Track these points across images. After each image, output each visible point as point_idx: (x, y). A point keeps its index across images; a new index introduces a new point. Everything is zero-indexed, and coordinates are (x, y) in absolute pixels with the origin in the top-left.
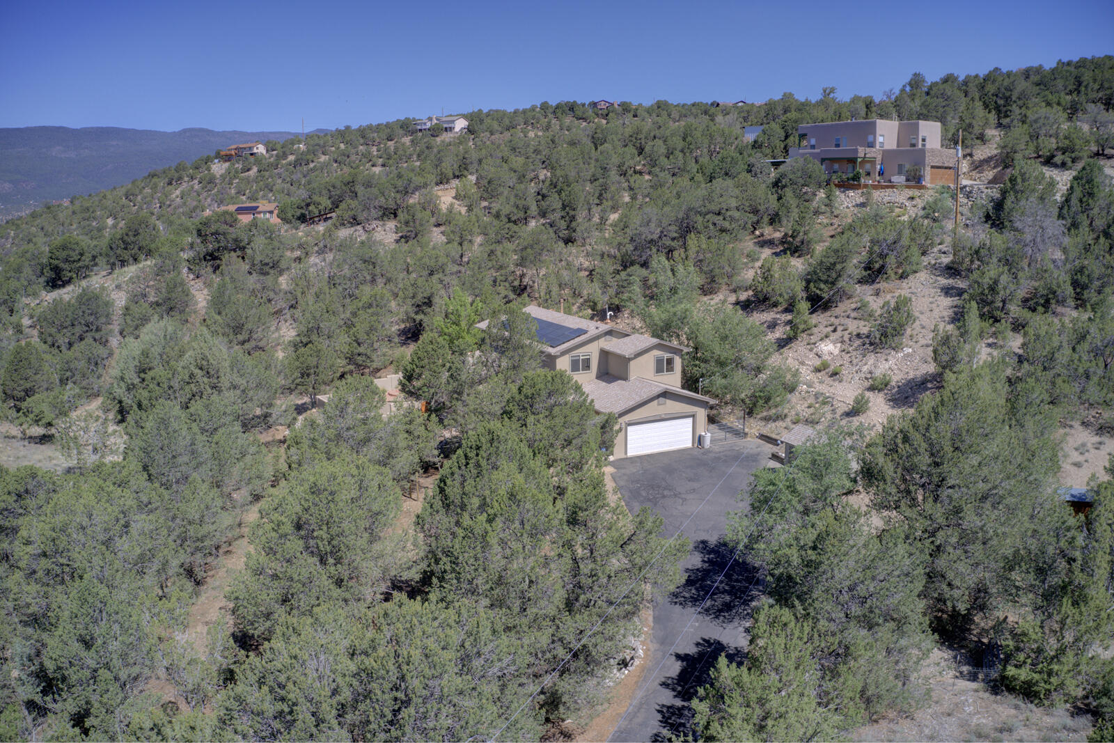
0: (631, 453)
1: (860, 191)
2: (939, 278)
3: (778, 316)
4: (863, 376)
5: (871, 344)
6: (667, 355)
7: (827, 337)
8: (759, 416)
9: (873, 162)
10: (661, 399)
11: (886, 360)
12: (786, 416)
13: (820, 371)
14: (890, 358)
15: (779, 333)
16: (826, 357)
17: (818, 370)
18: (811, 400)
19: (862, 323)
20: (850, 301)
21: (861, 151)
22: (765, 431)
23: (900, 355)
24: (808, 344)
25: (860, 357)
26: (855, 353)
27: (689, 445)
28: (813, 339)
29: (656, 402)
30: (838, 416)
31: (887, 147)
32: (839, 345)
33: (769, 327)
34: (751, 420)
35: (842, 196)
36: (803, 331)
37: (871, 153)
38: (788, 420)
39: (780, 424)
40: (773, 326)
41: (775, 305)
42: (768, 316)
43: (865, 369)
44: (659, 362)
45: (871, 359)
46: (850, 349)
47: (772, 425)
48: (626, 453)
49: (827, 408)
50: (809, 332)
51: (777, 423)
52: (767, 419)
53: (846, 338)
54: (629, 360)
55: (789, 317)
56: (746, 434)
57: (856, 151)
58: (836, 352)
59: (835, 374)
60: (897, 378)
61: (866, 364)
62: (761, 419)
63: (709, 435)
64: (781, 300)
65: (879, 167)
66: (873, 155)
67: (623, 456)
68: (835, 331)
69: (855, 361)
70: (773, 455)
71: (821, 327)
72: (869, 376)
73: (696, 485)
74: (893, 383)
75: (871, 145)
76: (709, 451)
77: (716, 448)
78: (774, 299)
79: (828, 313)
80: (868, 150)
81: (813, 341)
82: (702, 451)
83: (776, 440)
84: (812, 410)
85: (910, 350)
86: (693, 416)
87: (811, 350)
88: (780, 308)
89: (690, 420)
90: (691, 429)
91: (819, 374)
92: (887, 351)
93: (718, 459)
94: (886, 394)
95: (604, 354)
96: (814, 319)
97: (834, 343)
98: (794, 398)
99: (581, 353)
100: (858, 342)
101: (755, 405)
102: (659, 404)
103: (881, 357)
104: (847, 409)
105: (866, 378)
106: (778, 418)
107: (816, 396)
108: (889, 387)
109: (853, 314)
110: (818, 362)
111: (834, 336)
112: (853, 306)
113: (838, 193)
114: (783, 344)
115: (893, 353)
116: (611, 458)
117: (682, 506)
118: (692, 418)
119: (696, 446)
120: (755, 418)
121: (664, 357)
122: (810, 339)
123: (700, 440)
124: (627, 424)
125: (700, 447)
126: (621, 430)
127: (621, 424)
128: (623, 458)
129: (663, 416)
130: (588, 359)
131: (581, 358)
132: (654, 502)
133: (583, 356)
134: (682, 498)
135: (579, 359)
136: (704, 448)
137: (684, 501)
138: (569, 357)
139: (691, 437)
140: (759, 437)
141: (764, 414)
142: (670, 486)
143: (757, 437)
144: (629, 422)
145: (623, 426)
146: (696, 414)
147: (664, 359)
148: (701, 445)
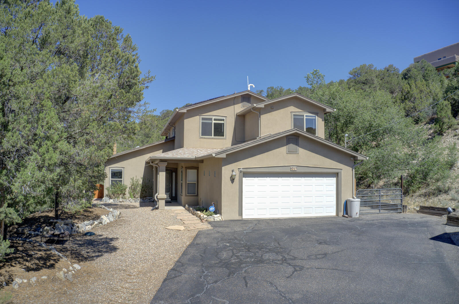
0: (247, 215)
6: (306, 115)
10: (292, 147)
12: (449, 189)
21: (457, 57)
22: (427, 204)
24: (455, 136)
27: (333, 213)
29: (283, 148)
36: (448, 128)
38: (453, 192)
44: (297, 121)
48: (241, 213)
50: (453, 128)
51: (439, 197)
52: (426, 195)
54: (260, 112)
57: (454, 58)
62: (420, 196)
67: (236, 217)
70: (449, 218)
73: (329, 249)
76: (358, 219)
77: (368, 218)
82: (349, 219)
83: (445, 209)
86: (336, 175)
89: (333, 180)
90: (335, 192)
93: (370, 225)
95: (241, 120)
98: (453, 173)
106: (439, 191)
116: (217, 217)
117: (289, 279)
118: (335, 178)
119: (341, 214)
120: (412, 196)
121: (303, 116)
122: (456, 132)
123: (347, 207)
124: (242, 173)
125: (346, 216)
126: (232, 180)
127: (233, 171)
128: (234, 220)
129: (295, 169)
130: (221, 124)
131: (213, 122)
132: (234, 268)
133: (215, 120)
134: (294, 266)
135: (212, 123)
136: (351, 217)
137: (296, 271)
138: (200, 119)
139: (335, 203)
140: (422, 210)
141: (423, 191)
142: (281, 248)
143: (418, 212)
144: (245, 170)
145: (236, 173)
146: (341, 172)
147: (303, 119)
148: (347, 214)
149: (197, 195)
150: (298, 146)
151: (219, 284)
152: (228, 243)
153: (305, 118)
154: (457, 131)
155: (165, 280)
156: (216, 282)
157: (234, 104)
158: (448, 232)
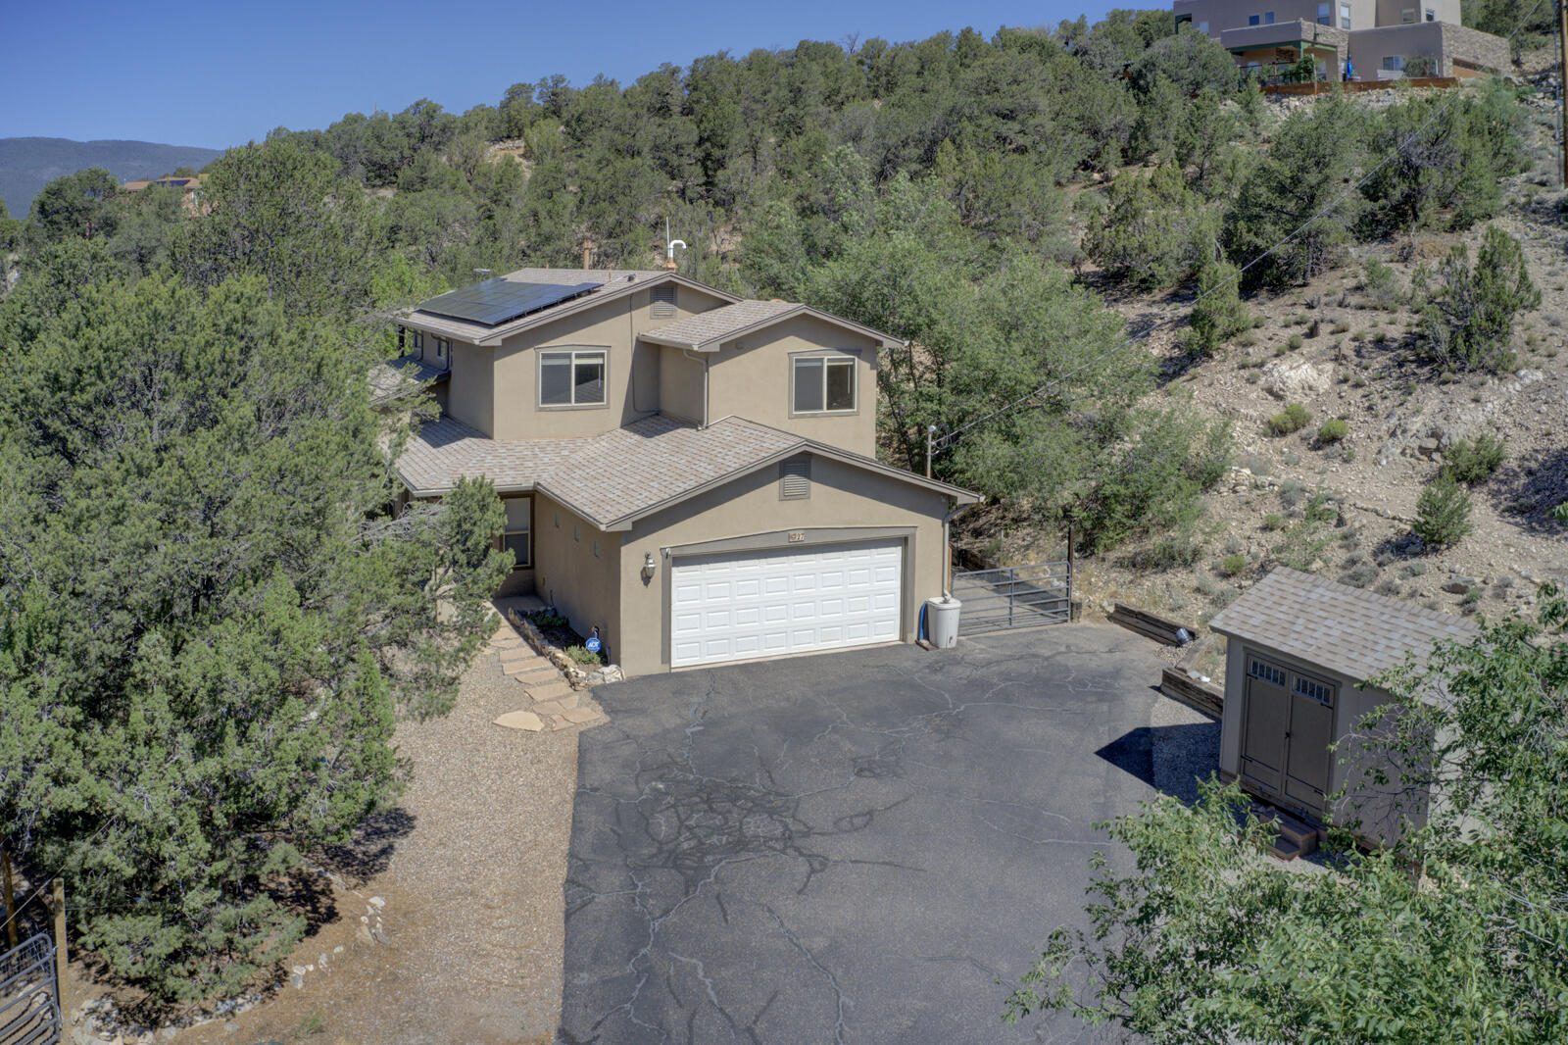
0: (683, 658)
1: (1312, 98)
2: (1550, 228)
3: (1155, 310)
4: (1415, 444)
5: (1421, 362)
6: (829, 357)
7: (1293, 347)
8: (1112, 556)
9: (1329, 54)
10: (793, 481)
11: (1476, 400)
12: (1196, 554)
13: (1282, 433)
14: (1485, 394)
15: (1158, 347)
16: (1295, 398)
17: (1277, 431)
18: (1272, 509)
19: (1383, 317)
20: (1339, 273)
21: (1308, 29)
22: (1133, 600)
23: (1513, 387)
24: (1243, 367)
25: (1395, 397)
26: (1377, 386)
27: (892, 636)
28: (1255, 354)
29: (773, 488)
30: (1365, 552)
31: (1355, 28)
32: (1330, 366)
33: (1133, 334)
34: (1091, 566)
35: (1276, 107)
36: (1228, 336)
37: (1327, 36)
38: (1204, 565)
39: (1179, 577)
40: (1142, 329)
41: (1146, 285)
42: (1132, 310)
43: (1416, 424)
44: (805, 375)
45: (1430, 399)
46: (1364, 376)
47: (1154, 581)
48: (666, 656)
49: (1325, 532)
50: (1241, 338)
51: (1169, 576)
52: (1139, 564)
53: (1348, 347)
54: (708, 359)
55: (1185, 310)
56: (1076, 607)
57: (1298, 27)
58: (1324, 383)
59: (1327, 440)
60: (1518, 448)
61: (1417, 412)
62: (1120, 564)
63: (955, 604)
64: (1160, 271)
65: (1342, 65)
66: (1331, 40)
67: (655, 667)
68: (1312, 333)
69: (1381, 407)
70: (1167, 677)
71: (1272, 328)
72: (1432, 443)
73: (879, 792)
74: (1514, 464)
75: (1328, 21)
76: (953, 659)
77: (978, 650)
78: (1143, 272)
79: (1286, 299)
80: (1320, 28)
81: (1254, 359)
82: (931, 656)
83: (1173, 628)
84: (1277, 537)
85: (1539, 375)
86: (904, 542)
87: (1252, 381)
88: (1158, 295)
89: (894, 554)
90: (896, 584)
91: (1279, 442)
92: (1476, 379)
93: (978, 686)
94: (1495, 494)
95: (650, 354)
96: (1250, 310)
97: (1315, 360)
98: (1216, 503)
99: (575, 347)
100: (1381, 360)
101: (1099, 523)
102: (785, 497)
103: (1461, 392)
104: (1390, 533)
105: (1424, 450)
106: (1167, 560)
107: (1286, 497)
108: (1499, 473)
109: (1355, 299)
110: (1275, 411)
111: (1309, 347)
112: (1351, 283)
113: (1266, 104)
114: (1174, 369)
115: (1490, 381)
116: (611, 674)
117: (802, 897)
118: (899, 549)
119: (913, 636)
120: (1103, 560)
121: (822, 360)
122: (1248, 354)
123: (927, 621)
124: (670, 559)
125: (925, 642)
126: (646, 578)
127: (647, 557)
128: (650, 676)
129: (801, 537)
130: (596, 366)
131: (575, 362)
132: (691, 868)
133: (578, 356)
134: (810, 857)
135: (569, 366)
136: (936, 646)
137: (813, 871)
138: (537, 358)
139: (896, 609)
140: (1118, 616)
141: (1130, 549)
142: (778, 794)
143: (1110, 617)
144: (677, 552)
145: (656, 563)
146: (914, 535)
147: (821, 367)
148: (927, 637)
149: (533, 567)
150: (809, 478)
151: (673, 917)
152: (660, 778)
153: (826, 365)
154: (1251, 350)
155: (568, 916)
156: (666, 912)
157: (631, 309)
158: (1156, 722)
